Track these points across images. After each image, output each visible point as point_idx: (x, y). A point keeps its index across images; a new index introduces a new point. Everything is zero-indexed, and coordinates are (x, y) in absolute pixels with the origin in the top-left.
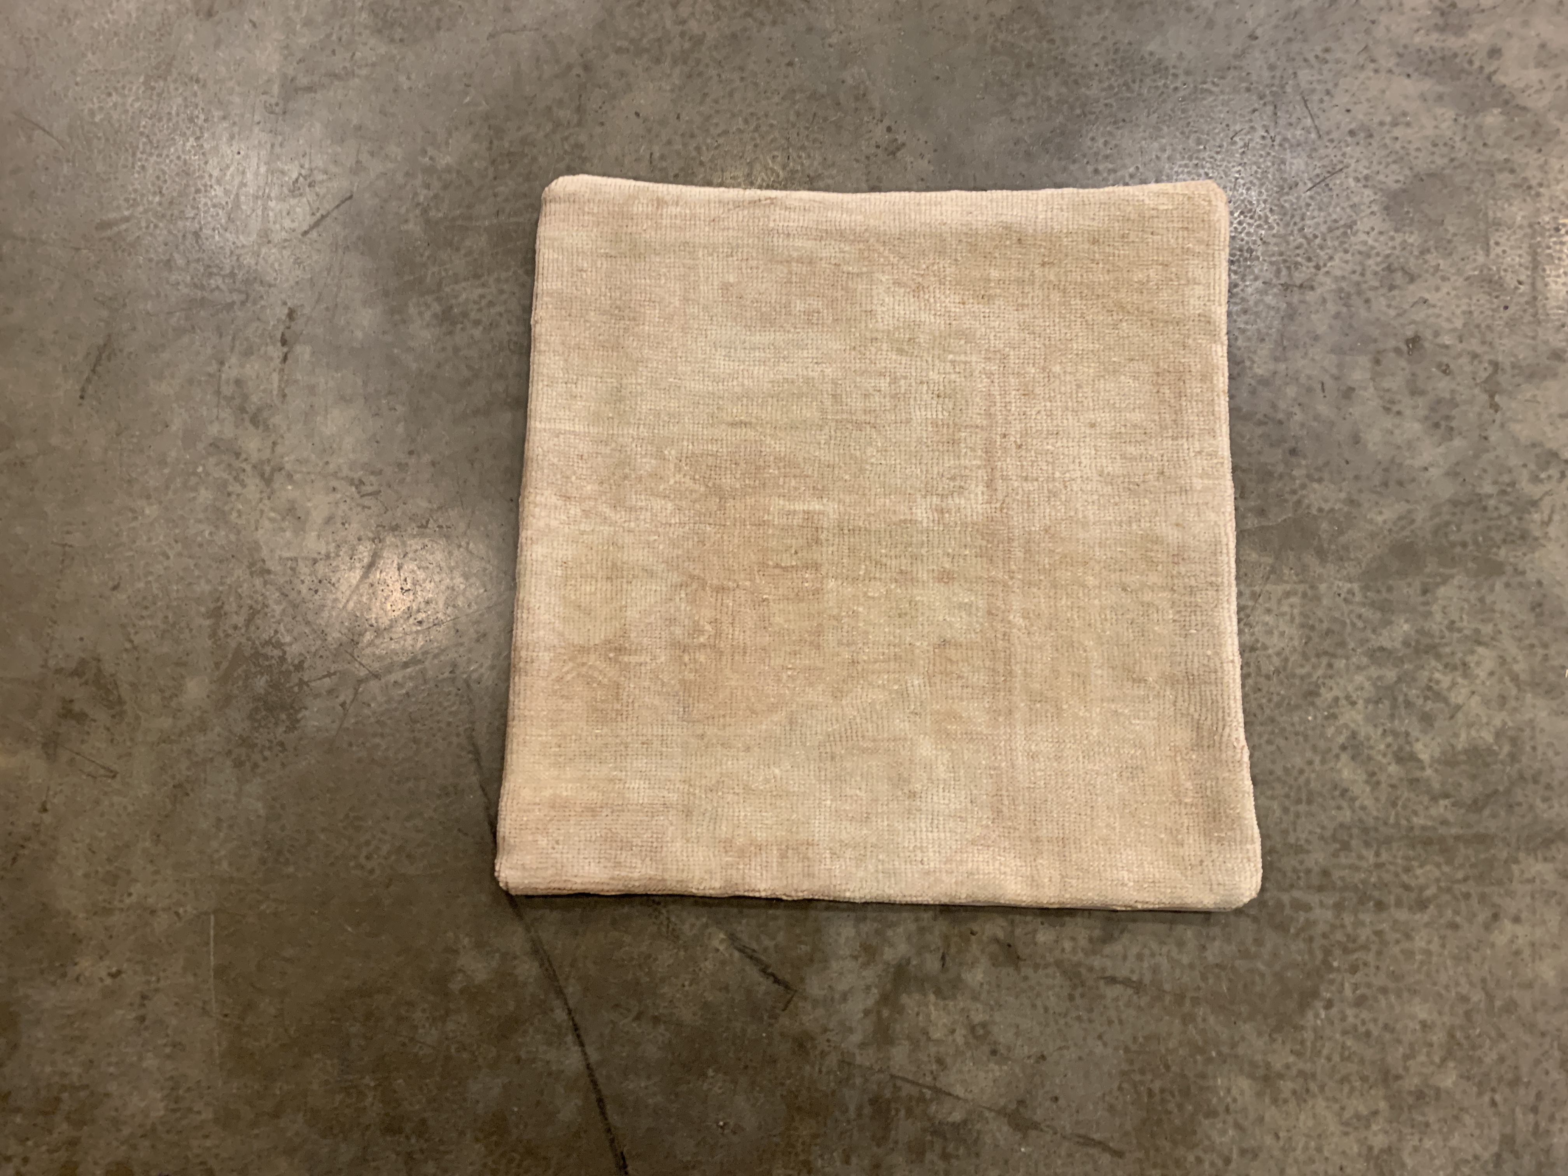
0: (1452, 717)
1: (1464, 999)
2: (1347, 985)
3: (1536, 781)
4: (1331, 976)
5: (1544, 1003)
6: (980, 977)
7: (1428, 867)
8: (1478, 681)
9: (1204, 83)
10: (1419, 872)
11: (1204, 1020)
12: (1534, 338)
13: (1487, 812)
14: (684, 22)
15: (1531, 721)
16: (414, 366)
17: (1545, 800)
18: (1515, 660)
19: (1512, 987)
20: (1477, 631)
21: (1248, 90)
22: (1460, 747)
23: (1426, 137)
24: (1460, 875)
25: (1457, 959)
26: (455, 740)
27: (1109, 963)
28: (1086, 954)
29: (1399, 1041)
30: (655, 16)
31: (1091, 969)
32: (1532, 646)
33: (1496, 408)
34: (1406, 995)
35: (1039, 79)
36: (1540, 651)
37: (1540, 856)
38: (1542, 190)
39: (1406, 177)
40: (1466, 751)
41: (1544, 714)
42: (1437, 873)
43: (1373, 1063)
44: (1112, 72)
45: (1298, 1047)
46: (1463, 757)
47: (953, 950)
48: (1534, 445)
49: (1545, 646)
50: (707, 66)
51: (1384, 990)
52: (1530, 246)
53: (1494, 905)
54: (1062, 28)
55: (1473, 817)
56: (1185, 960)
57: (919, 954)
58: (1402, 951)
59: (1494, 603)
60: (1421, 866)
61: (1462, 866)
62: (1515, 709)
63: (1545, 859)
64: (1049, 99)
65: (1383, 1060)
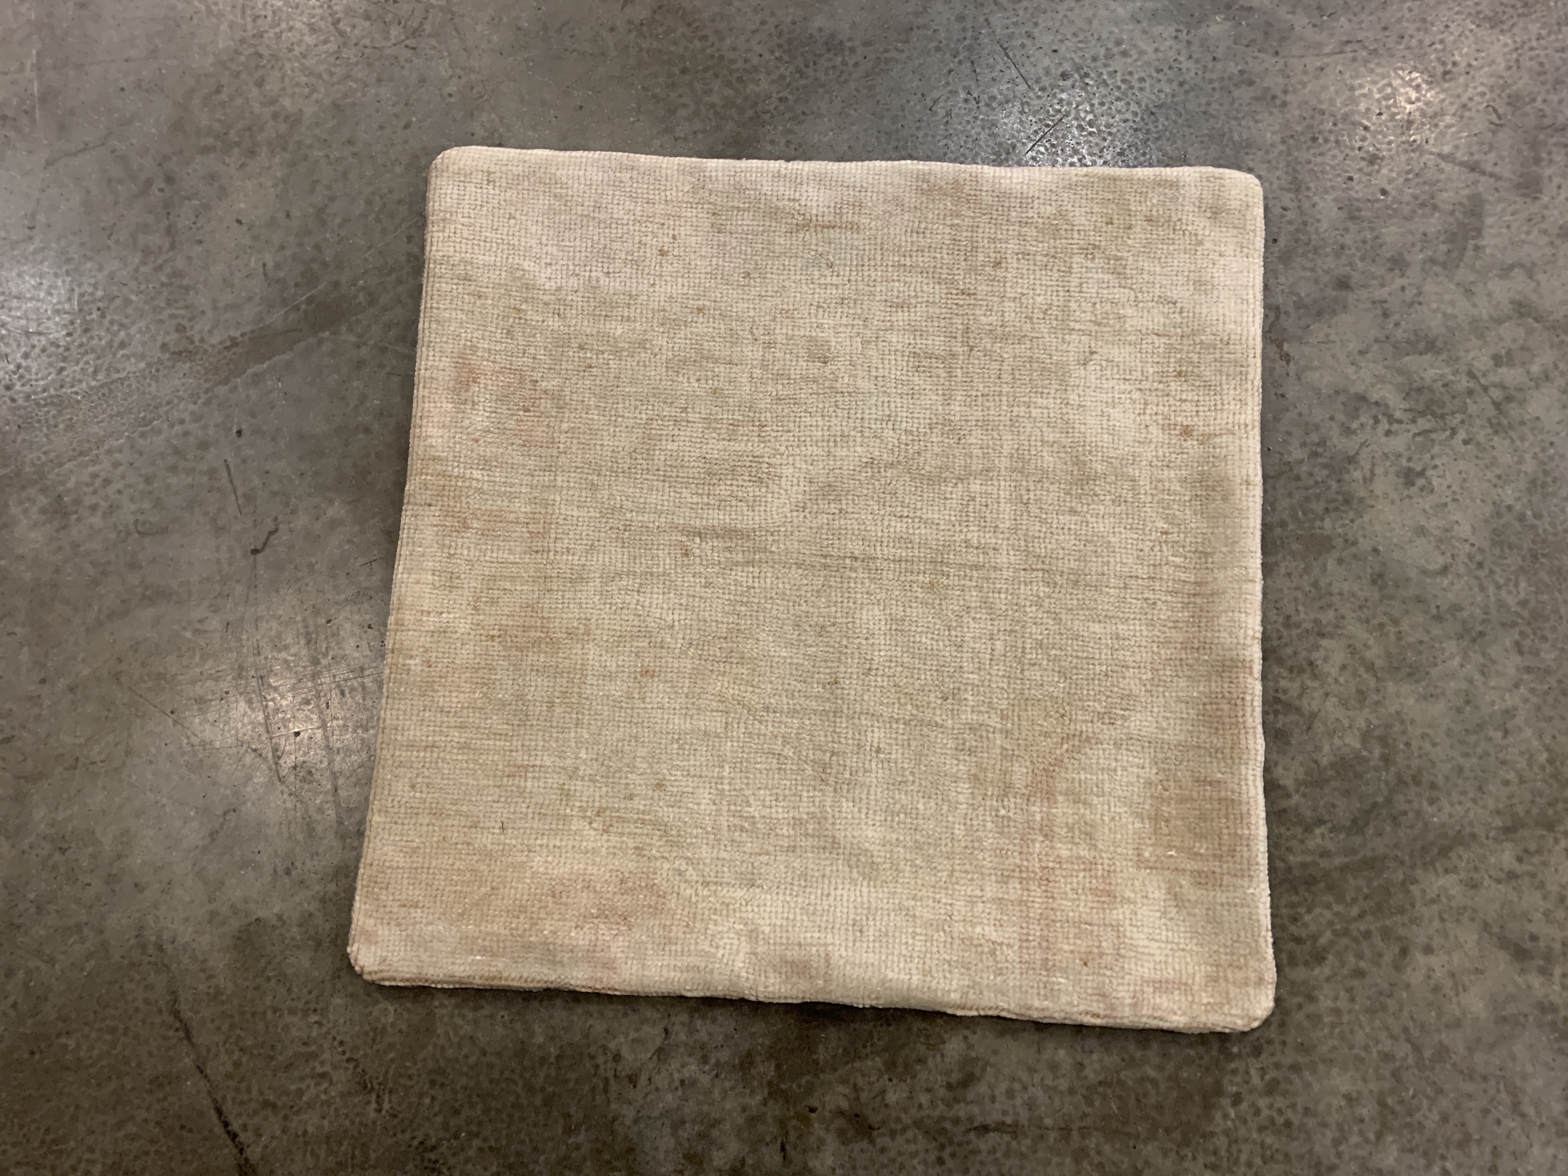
0: (1309, 728)
1: (1387, 1057)
2: (1253, 1072)
3: (1417, 782)
4: (1233, 1066)
5: (1479, 1040)
6: (830, 1161)
7: (1318, 910)
8: (1330, 680)
9: (887, 51)
10: (1307, 918)
11: (1099, 1153)
12: (1313, 270)
13: (1370, 831)
14: (273, 102)
15: (1398, 713)
16: (28, 576)
17: (1432, 801)
18: (1365, 645)
19: (1438, 1031)
20: (1316, 622)
21: (938, 49)
22: (1325, 762)
23: (1149, 64)
24: (1355, 911)
25: (1371, 1012)
26: (157, 1020)
27: (975, 1110)
28: (948, 1105)
29: (1324, 1125)
30: (239, 101)
31: (956, 1121)
32: (1382, 625)
33: (1287, 358)
34: (1322, 1068)
35: (698, 86)
36: (1392, 629)
37: (1440, 870)
38: (1289, 98)
39: (1135, 114)
40: (1332, 765)
41: (1411, 701)
42: (1328, 915)
43: (1301, 1157)
44: (779, 59)
45: (1212, 1159)
46: (1330, 772)
47: (793, 1136)
48: (1337, 393)
49: (1396, 622)
50: (310, 147)
51: (1295, 1068)
52: (1288, 165)
53: (1399, 939)
54: (713, 20)
55: (1357, 840)
56: (1063, 1084)
57: (754, 1151)
58: (1308, 1016)
59: (1330, 584)
60: (1309, 911)
61: (1354, 900)
62: (1377, 703)
63: (1447, 871)
64: (712, 106)
65: (1310, 1151)
